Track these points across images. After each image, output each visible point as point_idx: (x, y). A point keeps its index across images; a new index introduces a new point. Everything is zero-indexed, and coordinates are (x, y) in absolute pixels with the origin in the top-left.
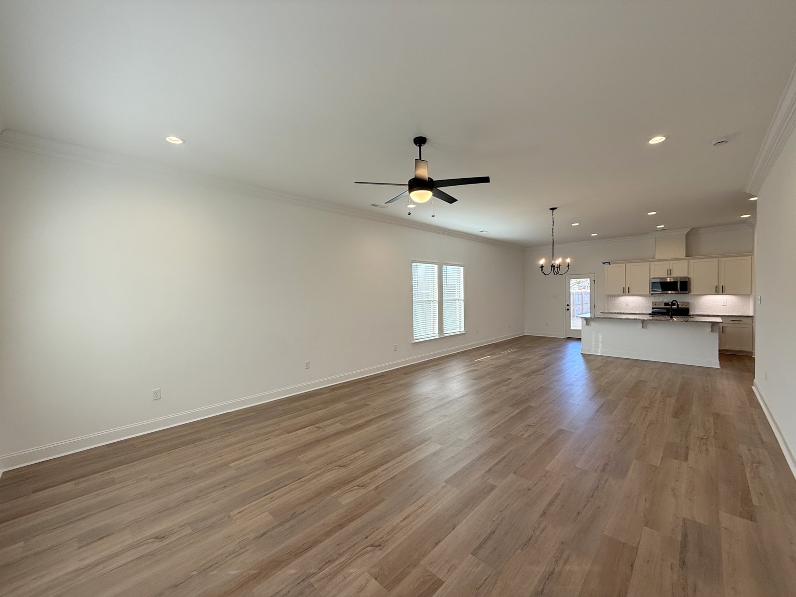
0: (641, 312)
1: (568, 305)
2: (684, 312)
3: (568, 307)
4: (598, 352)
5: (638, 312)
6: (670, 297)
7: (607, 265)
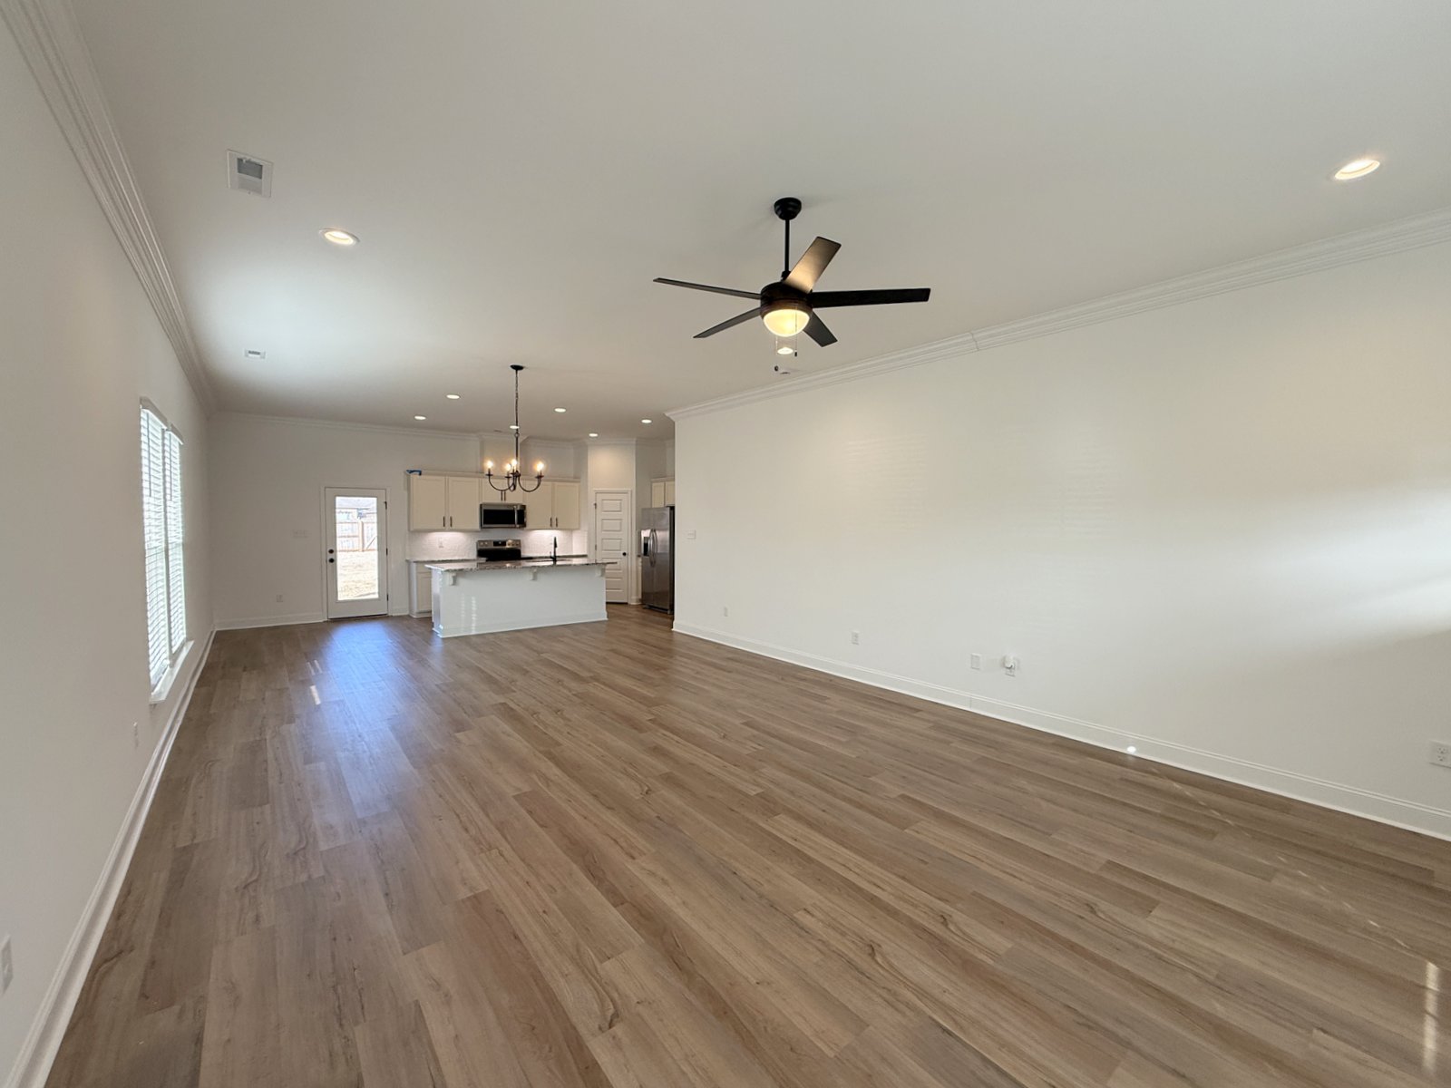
0: (461, 558)
1: (331, 551)
2: (514, 555)
3: (330, 556)
4: (471, 630)
5: (457, 558)
6: (497, 534)
7: (415, 477)
